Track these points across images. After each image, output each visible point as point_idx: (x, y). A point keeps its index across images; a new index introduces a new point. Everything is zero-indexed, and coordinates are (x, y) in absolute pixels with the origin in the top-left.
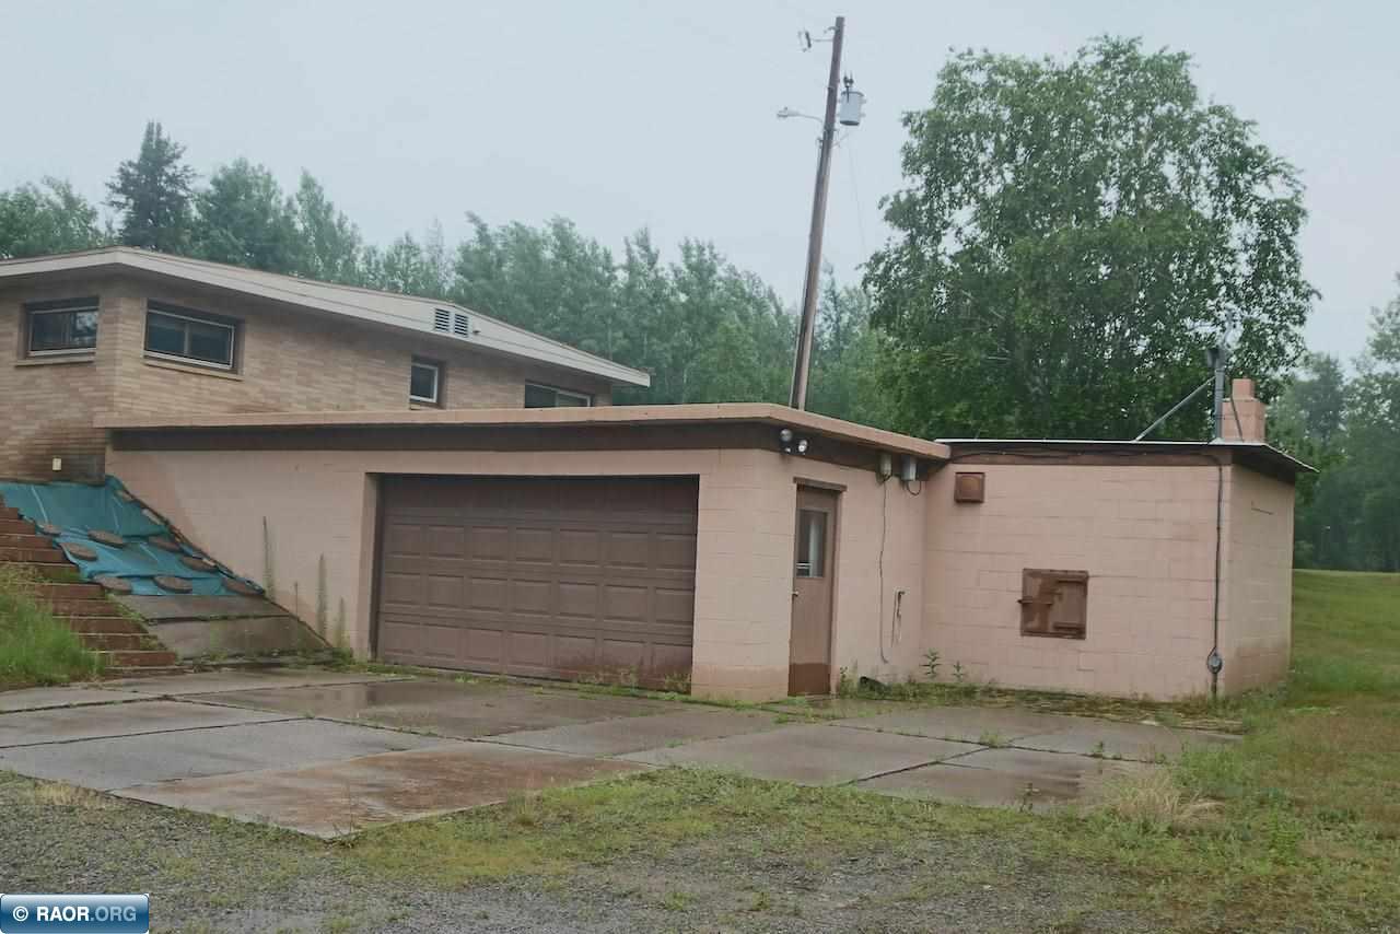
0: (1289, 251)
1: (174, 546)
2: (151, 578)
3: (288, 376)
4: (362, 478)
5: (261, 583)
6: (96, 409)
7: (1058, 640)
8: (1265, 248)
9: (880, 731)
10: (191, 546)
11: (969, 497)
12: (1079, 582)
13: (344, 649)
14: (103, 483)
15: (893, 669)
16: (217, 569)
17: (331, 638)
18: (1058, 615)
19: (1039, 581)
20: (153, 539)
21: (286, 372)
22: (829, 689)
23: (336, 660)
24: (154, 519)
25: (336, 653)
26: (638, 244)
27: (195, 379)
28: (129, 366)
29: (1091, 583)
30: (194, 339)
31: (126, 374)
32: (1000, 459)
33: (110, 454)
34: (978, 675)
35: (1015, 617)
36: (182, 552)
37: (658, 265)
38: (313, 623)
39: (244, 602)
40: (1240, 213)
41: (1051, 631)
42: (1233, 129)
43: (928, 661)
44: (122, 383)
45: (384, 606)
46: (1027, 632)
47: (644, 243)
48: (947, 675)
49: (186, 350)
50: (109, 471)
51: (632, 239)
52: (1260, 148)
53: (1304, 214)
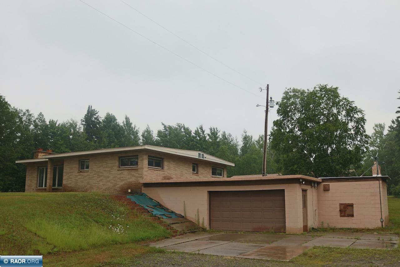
0: (363, 128)
1: (161, 207)
2: (164, 215)
3: (172, 169)
4: (206, 192)
5: (183, 215)
6: (139, 179)
7: (348, 217)
8: (357, 127)
9: (334, 238)
10: (165, 208)
11: (327, 189)
12: (351, 205)
13: (205, 228)
14: (142, 195)
15: (316, 226)
16: (172, 212)
17: (201, 225)
18: (348, 212)
19: (343, 206)
20: (157, 206)
21: (171, 168)
22: (307, 230)
23: (204, 230)
24: (155, 201)
25: (203, 229)
26: (200, 129)
27: (156, 171)
28: (146, 169)
29: (354, 206)
30: (156, 162)
31: (145, 171)
32: (332, 181)
33: (143, 188)
34: (332, 225)
35: (338, 214)
36: (163, 209)
37: (205, 133)
38: (197, 223)
39: (181, 219)
40: (351, 120)
41: (346, 216)
42: (349, 102)
43: (322, 223)
44: (145, 173)
45: (212, 218)
46: (341, 216)
47: (201, 128)
48: (325, 225)
49: (154, 165)
50: (143, 192)
51: (198, 128)
52: (355, 107)
53: (366, 120)
